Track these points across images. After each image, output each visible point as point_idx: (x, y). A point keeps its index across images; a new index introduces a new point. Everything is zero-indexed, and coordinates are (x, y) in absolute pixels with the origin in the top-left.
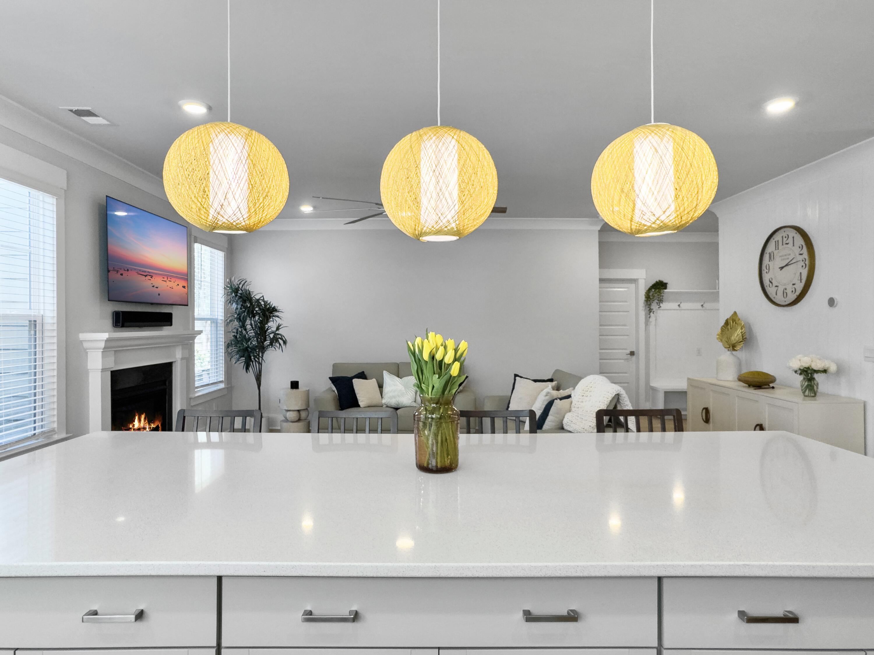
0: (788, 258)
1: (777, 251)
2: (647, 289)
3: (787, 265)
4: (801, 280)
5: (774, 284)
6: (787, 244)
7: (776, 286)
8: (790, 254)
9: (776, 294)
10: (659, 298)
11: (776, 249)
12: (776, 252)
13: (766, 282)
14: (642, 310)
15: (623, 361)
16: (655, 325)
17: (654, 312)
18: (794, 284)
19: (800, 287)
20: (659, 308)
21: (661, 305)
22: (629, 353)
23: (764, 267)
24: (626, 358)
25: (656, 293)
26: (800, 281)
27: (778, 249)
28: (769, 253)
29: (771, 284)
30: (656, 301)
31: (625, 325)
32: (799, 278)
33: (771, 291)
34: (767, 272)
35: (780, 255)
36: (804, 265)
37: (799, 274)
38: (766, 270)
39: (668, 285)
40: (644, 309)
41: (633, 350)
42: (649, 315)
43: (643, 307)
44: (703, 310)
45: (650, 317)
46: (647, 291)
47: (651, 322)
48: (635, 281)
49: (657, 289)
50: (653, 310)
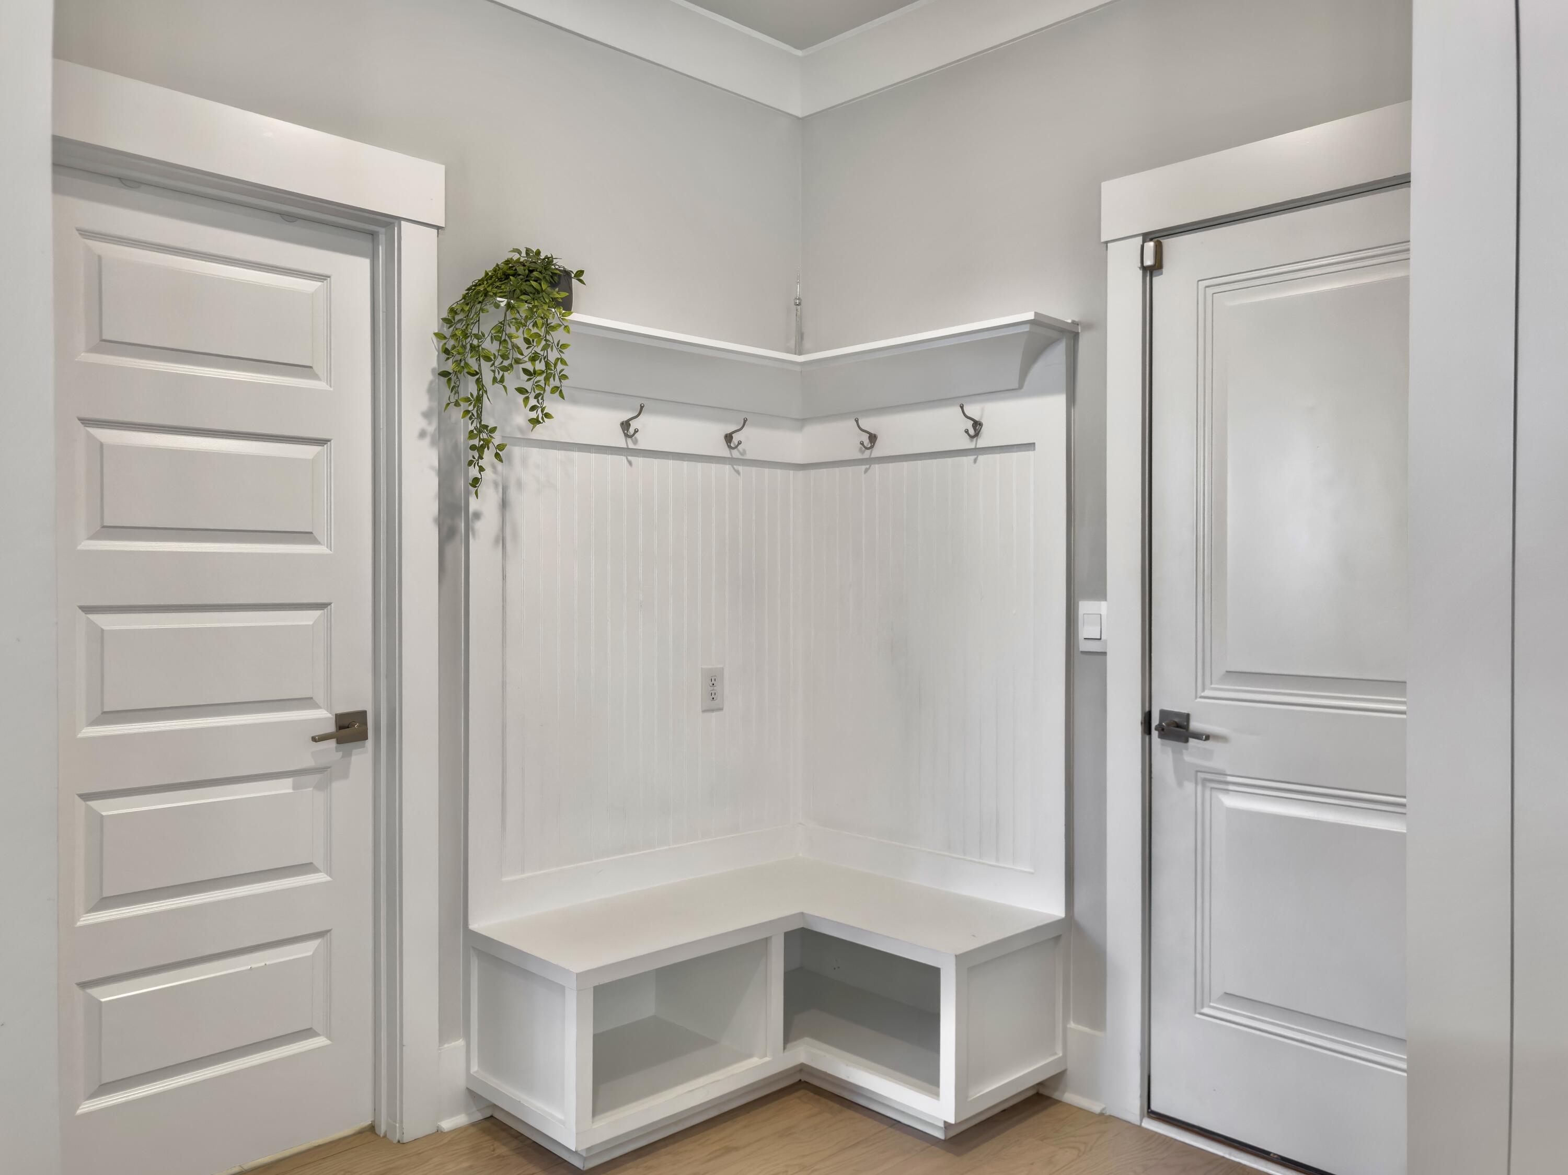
2: (455, 296)
10: (534, 359)
14: (423, 434)
15: (284, 787)
16: (501, 540)
17: (501, 447)
20: (535, 422)
21: (551, 405)
22: (331, 728)
24: (309, 763)
25: (519, 324)
30: (515, 379)
31: (307, 536)
39: (574, 281)
40: (432, 428)
41: (361, 701)
42: (474, 472)
43: (427, 415)
44: (731, 461)
45: (476, 482)
46: (452, 311)
47: (477, 516)
48: (373, 235)
49: (510, 295)
50: (497, 439)
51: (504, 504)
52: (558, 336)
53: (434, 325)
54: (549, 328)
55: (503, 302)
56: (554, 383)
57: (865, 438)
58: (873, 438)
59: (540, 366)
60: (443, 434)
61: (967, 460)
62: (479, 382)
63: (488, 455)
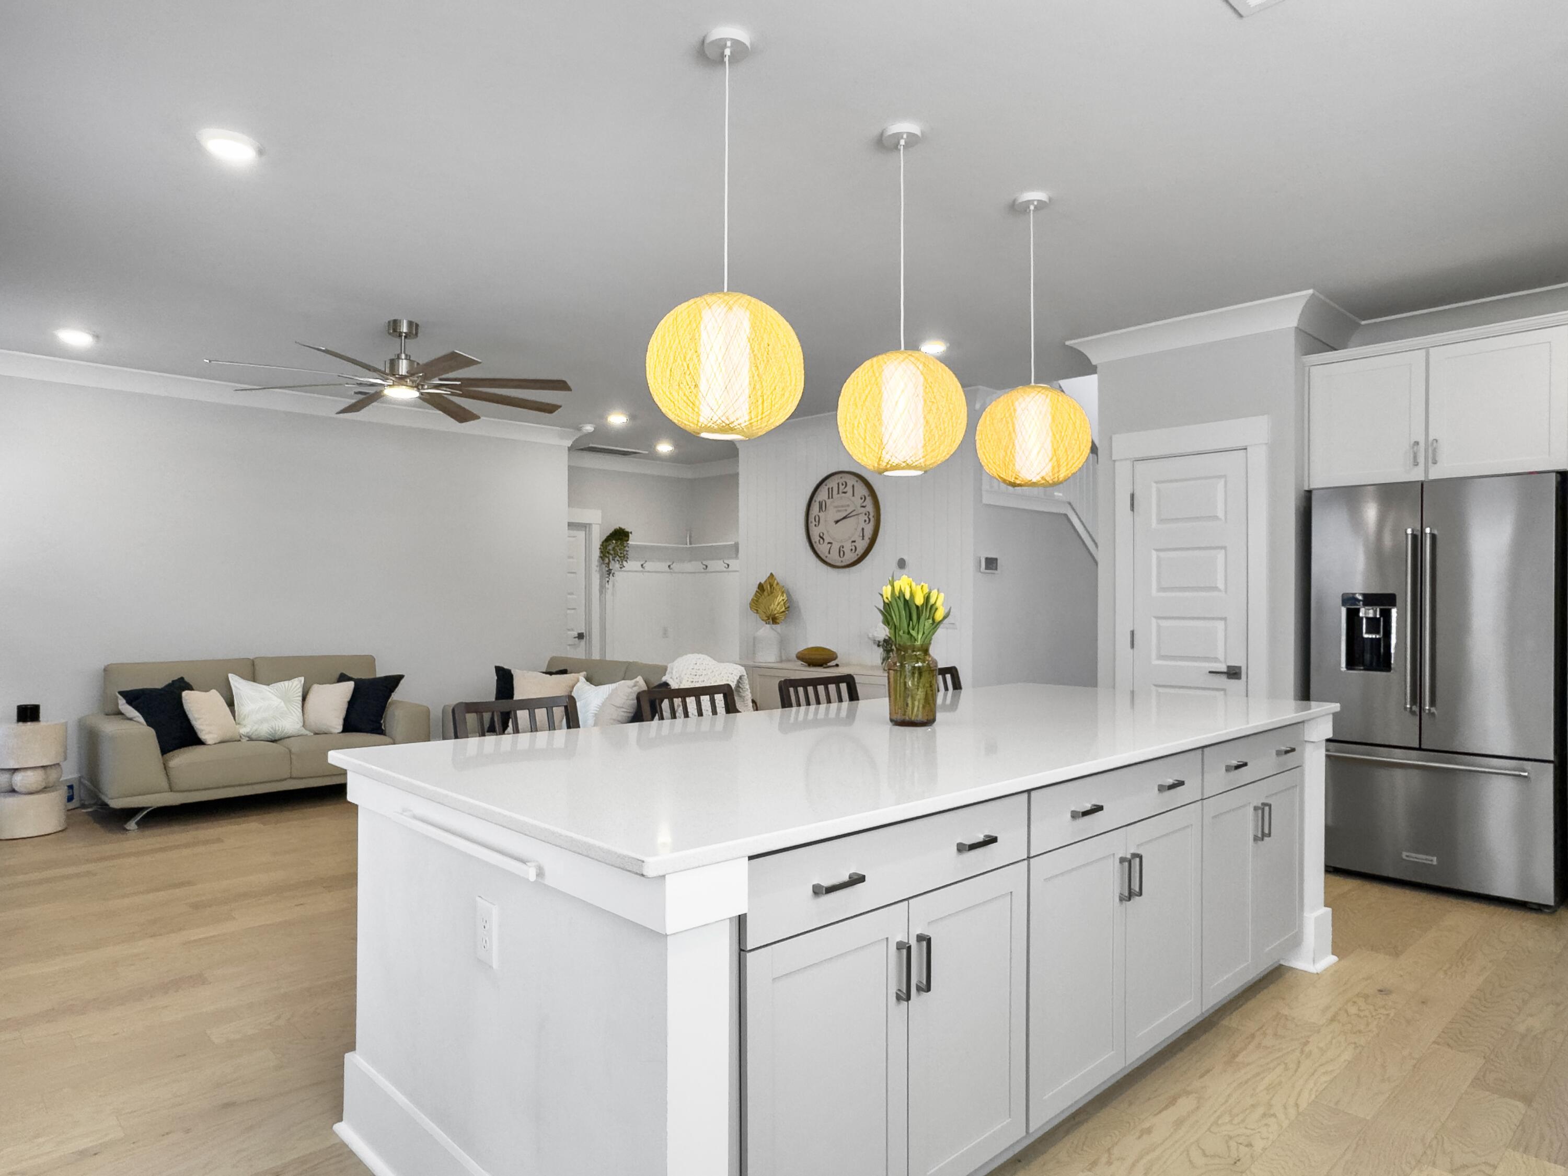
0: (846, 510)
1: (831, 500)
2: (604, 539)
3: (844, 518)
4: (863, 536)
5: (826, 541)
6: (845, 493)
7: (829, 543)
8: (848, 506)
9: (829, 553)
11: (829, 498)
12: (829, 502)
13: (815, 538)
16: (612, 594)
18: (854, 542)
19: (862, 545)
20: (621, 568)
21: (625, 563)
22: (577, 636)
23: (811, 519)
25: (618, 546)
26: (861, 538)
27: (832, 497)
28: (819, 502)
29: (821, 540)
30: (617, 558)
31: (571, 594)
32: (861, 535)
33: (822, 549)
34: (815, 525)
35: (836, 504)
36: (867, 520)
37: (861, 529)
38: (814, 523)
39: (630, 535)
40: (598, 569)
41: (583, 631)
42: (607, 579)
43: (597, 566)
44: (671, 572)
45: (608, 581)
46: (603, 543)
47: (608, 589)
48: (586, 527)
49: (616, 540)
50: (613, 571)
51: (614, 586)
52: (627, 549)
53: (599, 546)
54: (625, 547)
55: (614, 542)
56: (626, 559)
57: (705, 567)
58: (707, 566)
59: (622, 555)
60: (601, 570)
61: (726, 573)
62: (609, 559)
63: (611, 575)
